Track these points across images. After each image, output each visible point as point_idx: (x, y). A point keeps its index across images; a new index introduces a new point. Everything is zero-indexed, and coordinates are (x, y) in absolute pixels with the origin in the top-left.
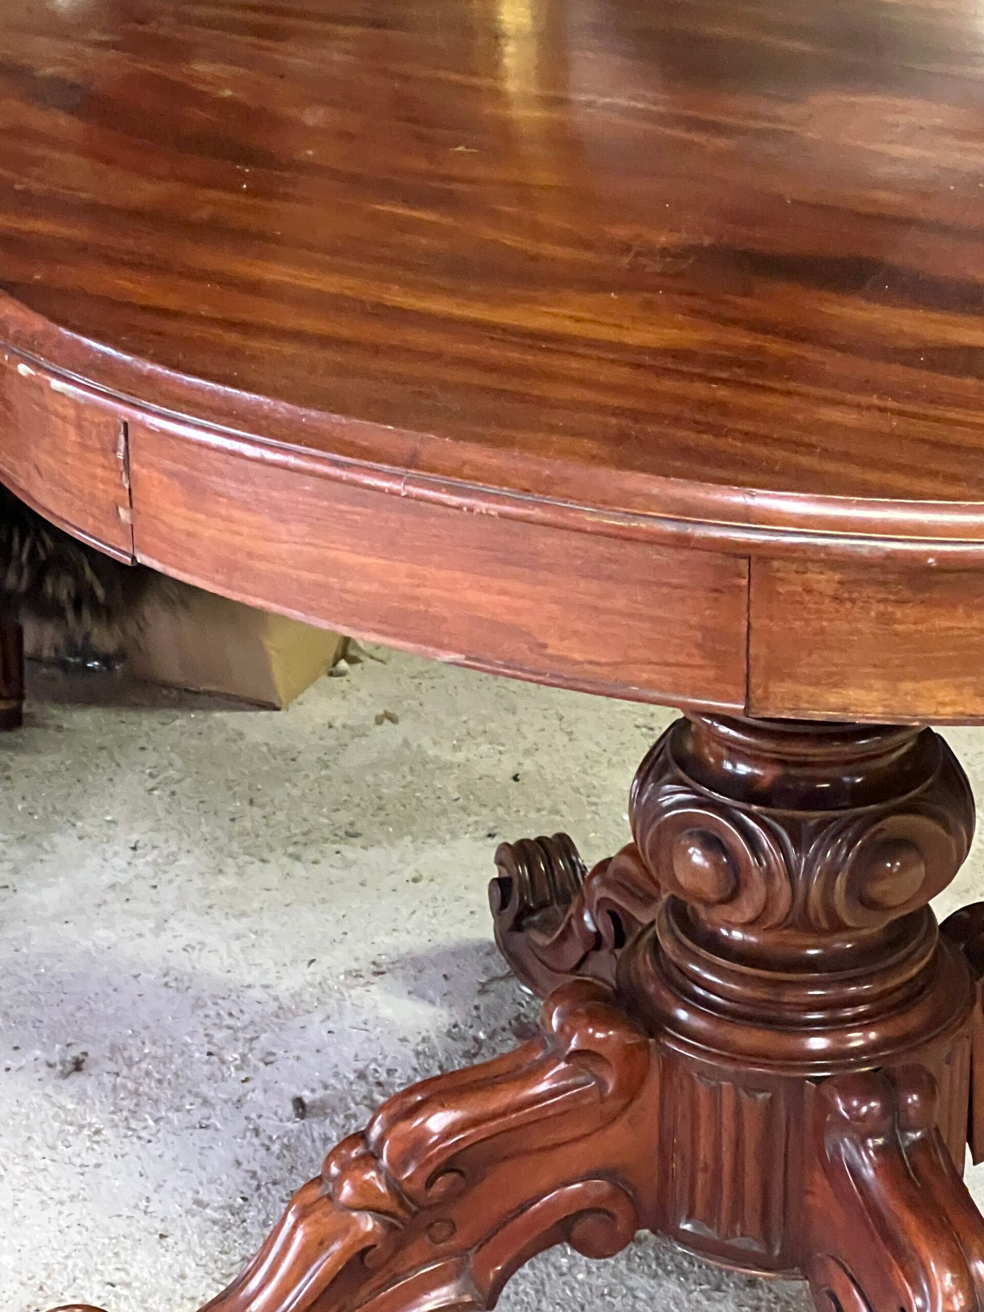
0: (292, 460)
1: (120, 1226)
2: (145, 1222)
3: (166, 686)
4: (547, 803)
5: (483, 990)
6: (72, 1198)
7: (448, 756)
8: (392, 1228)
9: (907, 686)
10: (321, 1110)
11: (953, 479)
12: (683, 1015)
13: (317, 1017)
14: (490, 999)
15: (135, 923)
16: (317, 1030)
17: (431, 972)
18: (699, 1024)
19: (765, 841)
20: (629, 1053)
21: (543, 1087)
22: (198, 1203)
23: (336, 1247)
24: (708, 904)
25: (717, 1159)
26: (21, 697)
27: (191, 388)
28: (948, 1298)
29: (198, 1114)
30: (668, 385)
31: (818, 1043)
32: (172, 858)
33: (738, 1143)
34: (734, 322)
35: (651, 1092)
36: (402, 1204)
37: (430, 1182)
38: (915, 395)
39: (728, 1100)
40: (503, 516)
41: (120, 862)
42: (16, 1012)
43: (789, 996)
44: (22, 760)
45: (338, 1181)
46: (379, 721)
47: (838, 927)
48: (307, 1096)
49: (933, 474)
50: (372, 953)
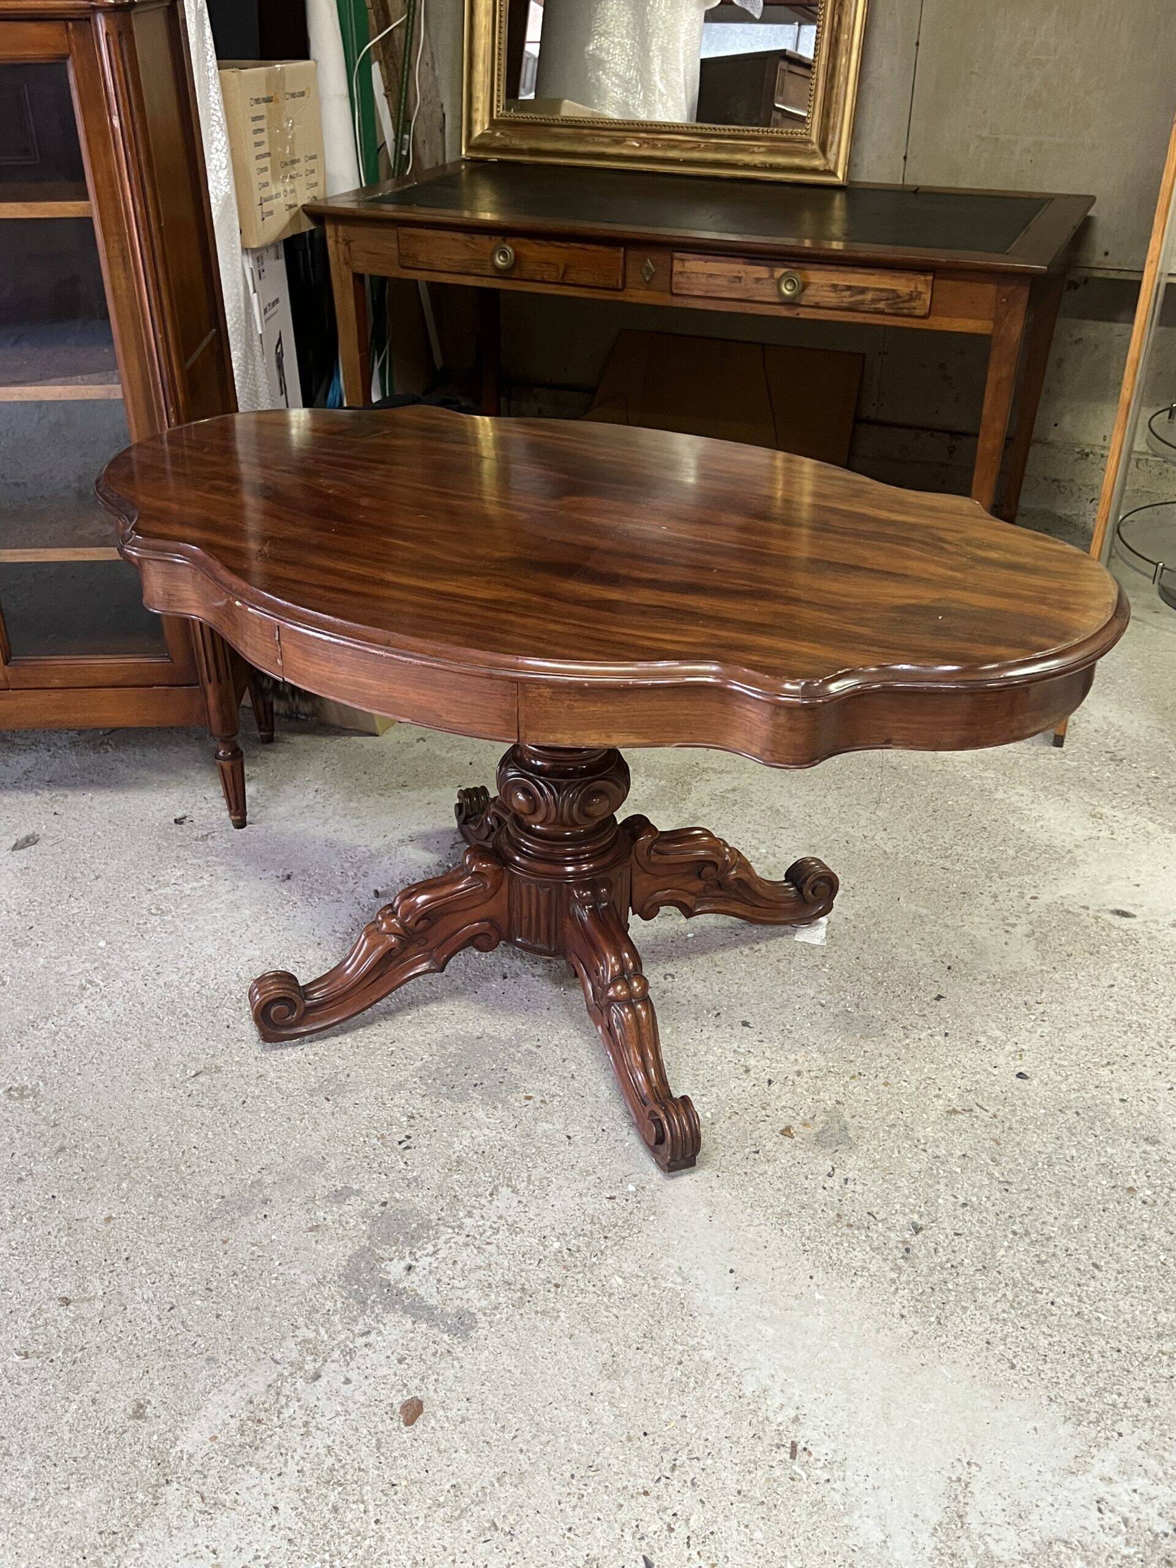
0: (342, 642)
1: (303, 940)
2: (312, 938)
3: (333, 726)
4: (482, 774)
5: (452, 847)
6: (284, 929)
7: (444, 755)
8: (402, 941)
9: (578, 733)
10: (385, 895)
11: (597, 652)
12: (517, 858)
13: (386, 858)
14: (455, 850)
15: (316, 821)
16: (386, 862)
17: (432, 840)
18: (524, 862)
19: (546, 791)
20: (496, 872)
21: (462, 886)
22: (334, 931)
23: (380, 948)
24: (525, 814)
25: (530, 914)
26: (273, 730)
27: (303, 612)
28: (613, 967)
29: (336, 896)
30: (492, 614)
31: (570, 869)
32: (331, 795)
33: (538, 907)
34: (520, 589)
35: (504, 889)
36: (406, 932)
37: (417, 923)
38: (587, 620)
39: (533, 891)
40: (423, 666)
41: (311, 796)
42: (265, 856)
43: (557, 851)
44: (273, 756)
45: (381, 923)
46: (418, 741)
47: (576, 825)
48: (380, 889)
49: (588, 651)
50: (410, 832)
